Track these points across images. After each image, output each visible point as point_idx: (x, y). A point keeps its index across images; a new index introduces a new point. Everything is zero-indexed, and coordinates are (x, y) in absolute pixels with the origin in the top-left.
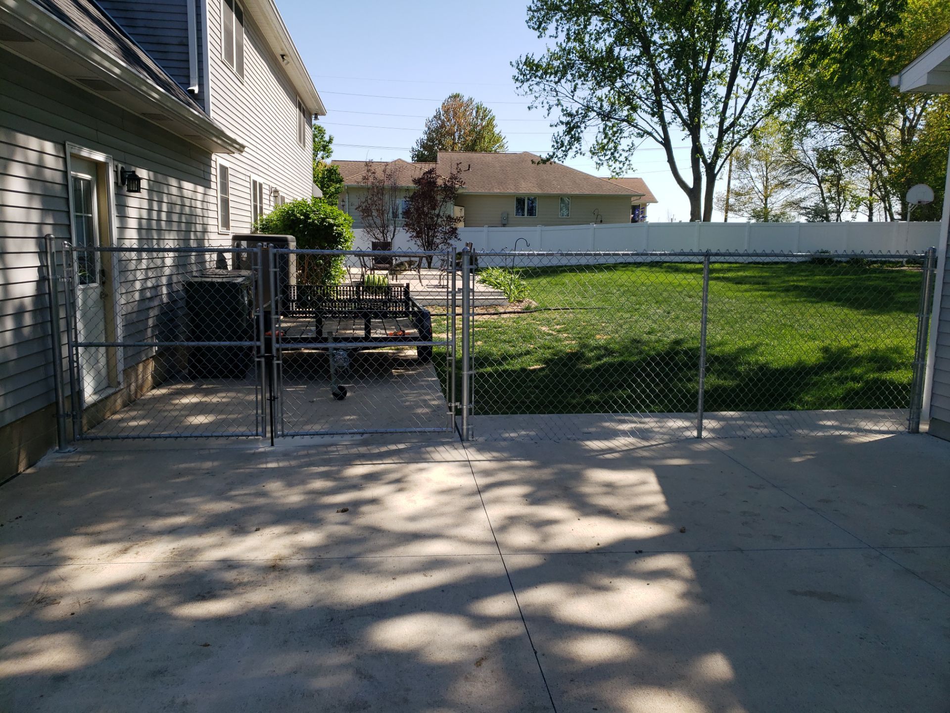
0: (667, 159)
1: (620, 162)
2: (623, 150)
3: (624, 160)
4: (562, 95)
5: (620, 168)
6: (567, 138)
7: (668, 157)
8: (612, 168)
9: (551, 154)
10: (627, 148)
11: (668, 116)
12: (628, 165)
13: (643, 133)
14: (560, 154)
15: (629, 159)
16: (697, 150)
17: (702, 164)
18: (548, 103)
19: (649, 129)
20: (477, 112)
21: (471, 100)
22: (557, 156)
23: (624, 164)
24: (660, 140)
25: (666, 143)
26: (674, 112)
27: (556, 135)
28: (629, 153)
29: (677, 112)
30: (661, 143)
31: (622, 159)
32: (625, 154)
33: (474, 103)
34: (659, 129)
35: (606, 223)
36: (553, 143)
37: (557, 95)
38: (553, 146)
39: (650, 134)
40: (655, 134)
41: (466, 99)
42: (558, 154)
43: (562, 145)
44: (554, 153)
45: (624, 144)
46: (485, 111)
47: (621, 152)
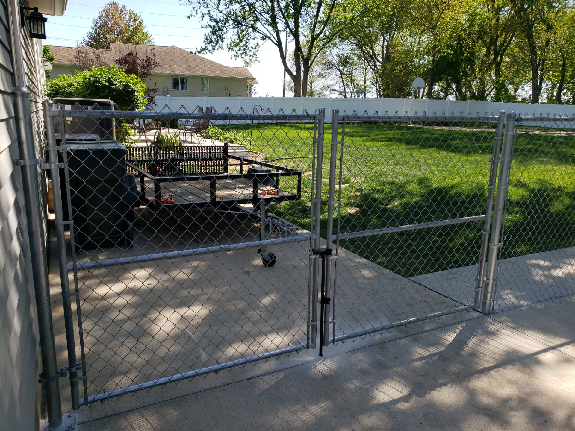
0: (280, 55)
1: (250, 56)
2: (252, 48)
3: (253, 54)
4: (212, 7)
5: (250, 60)
6: (215, 37)
7: (281, 54)
8: (244, 59)
9: (204, 47)
10: (254, 47)
11: (281, 26)
12: (256, 58)
13: (265, 37)
14: (210, 47)
15: (256, 54)
16: (298, 49)
17: (301, 60)
18: (201, 12)
19: (269, 35)
20: (130, 16)
21: (124, 7)
22: (208, 49)
23: (253, 57)
24: (276, 42)
25: (279, 44)
26: (285, 24)
27: (207, 35)
28: (255, 49)
29: (287, 23)
30: (276, 44)
31: (252, 53)
32: (253, 50)
33: (127, 9)
34: (275, 35)
35: (233, 96)
36: (205, 40)
37: (207, 7)
38: (205, 42)
39: (269, 38)
40: (272, 38)
41: (120, 6)
42: (209, 48)
43: (211, 42)
44: (206, 47)
45: (252, 43)
46: (136, 16)
47: (250, 49)
